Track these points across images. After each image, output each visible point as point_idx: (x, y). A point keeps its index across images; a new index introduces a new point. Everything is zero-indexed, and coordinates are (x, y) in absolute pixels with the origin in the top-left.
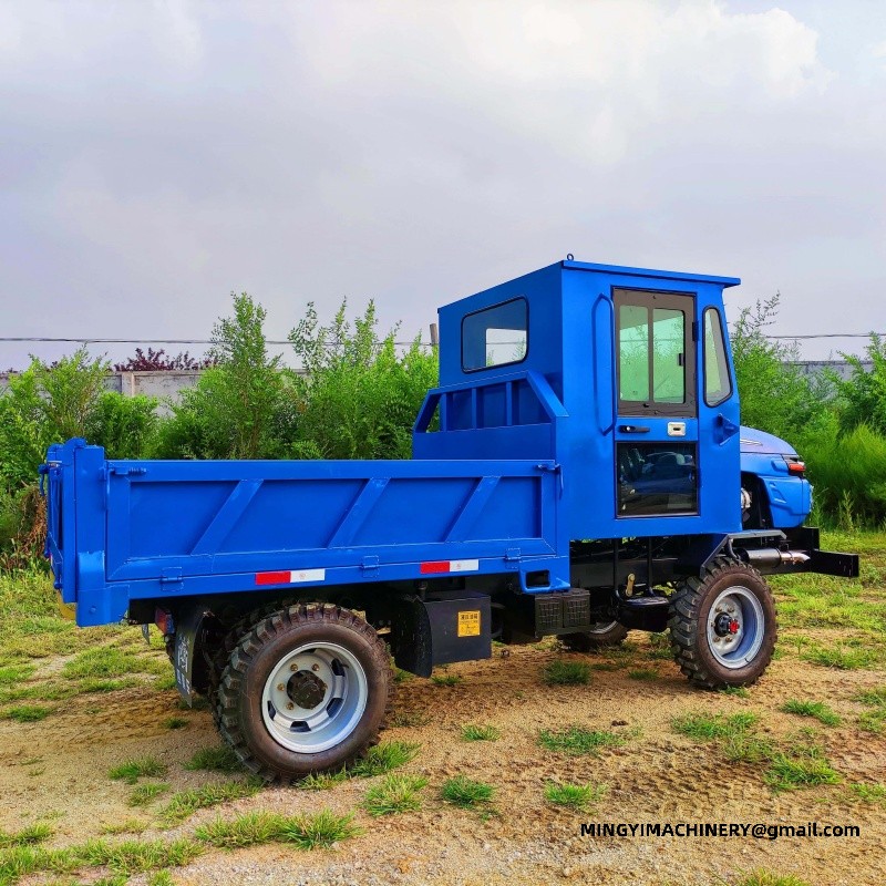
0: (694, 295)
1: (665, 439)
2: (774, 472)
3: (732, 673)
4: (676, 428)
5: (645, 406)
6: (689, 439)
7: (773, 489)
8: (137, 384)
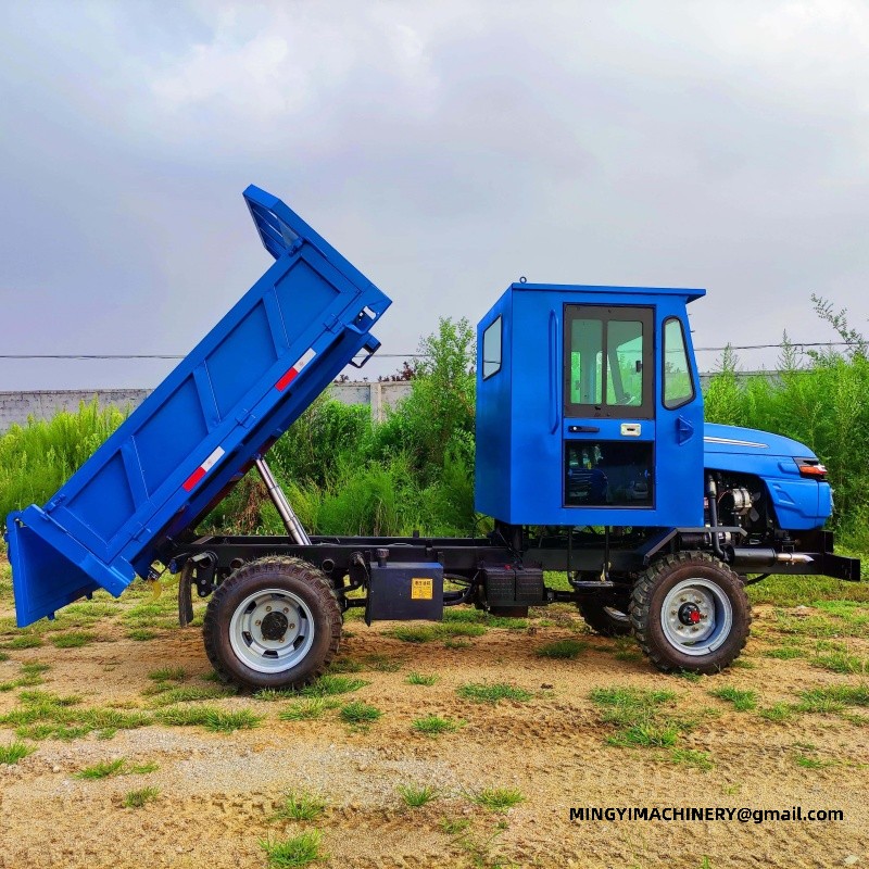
0: (653, 307)
1: (617, 438)
2: (780, 474)
3: (689, 660)
4: (630, 430)
5: (597, 408)
6: (645, 439)
7: (777, 491)
8: (383, 393)
